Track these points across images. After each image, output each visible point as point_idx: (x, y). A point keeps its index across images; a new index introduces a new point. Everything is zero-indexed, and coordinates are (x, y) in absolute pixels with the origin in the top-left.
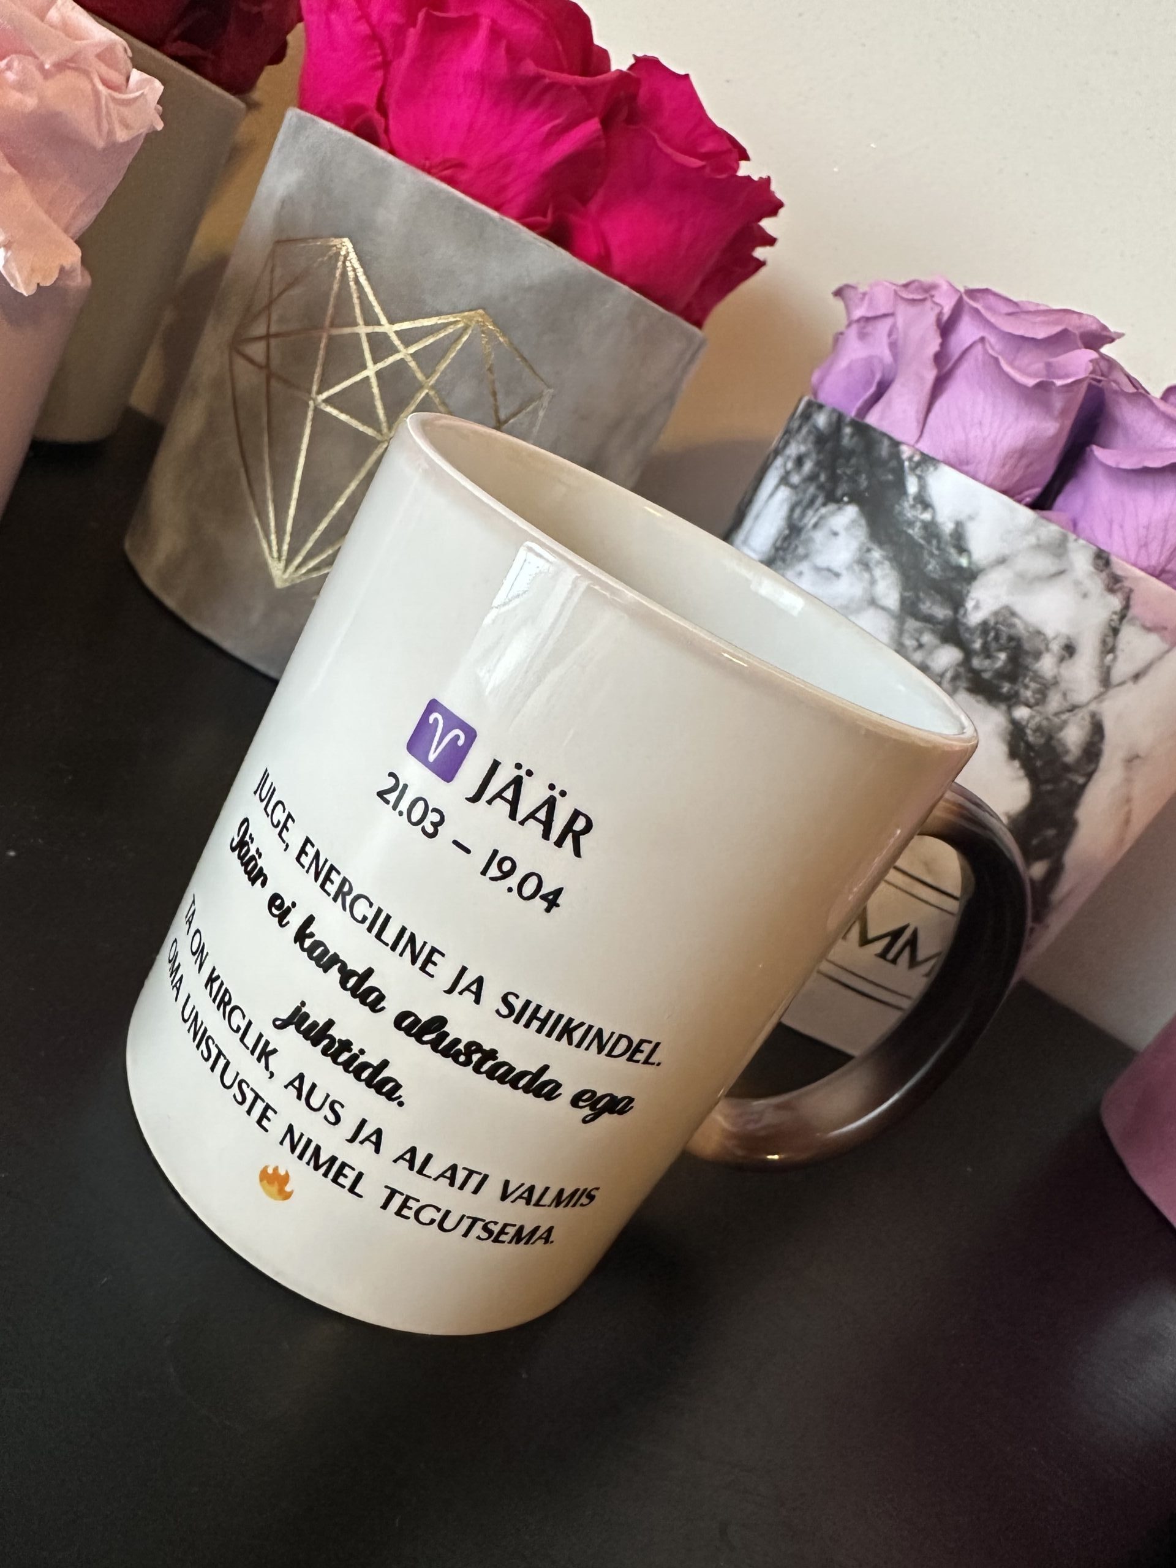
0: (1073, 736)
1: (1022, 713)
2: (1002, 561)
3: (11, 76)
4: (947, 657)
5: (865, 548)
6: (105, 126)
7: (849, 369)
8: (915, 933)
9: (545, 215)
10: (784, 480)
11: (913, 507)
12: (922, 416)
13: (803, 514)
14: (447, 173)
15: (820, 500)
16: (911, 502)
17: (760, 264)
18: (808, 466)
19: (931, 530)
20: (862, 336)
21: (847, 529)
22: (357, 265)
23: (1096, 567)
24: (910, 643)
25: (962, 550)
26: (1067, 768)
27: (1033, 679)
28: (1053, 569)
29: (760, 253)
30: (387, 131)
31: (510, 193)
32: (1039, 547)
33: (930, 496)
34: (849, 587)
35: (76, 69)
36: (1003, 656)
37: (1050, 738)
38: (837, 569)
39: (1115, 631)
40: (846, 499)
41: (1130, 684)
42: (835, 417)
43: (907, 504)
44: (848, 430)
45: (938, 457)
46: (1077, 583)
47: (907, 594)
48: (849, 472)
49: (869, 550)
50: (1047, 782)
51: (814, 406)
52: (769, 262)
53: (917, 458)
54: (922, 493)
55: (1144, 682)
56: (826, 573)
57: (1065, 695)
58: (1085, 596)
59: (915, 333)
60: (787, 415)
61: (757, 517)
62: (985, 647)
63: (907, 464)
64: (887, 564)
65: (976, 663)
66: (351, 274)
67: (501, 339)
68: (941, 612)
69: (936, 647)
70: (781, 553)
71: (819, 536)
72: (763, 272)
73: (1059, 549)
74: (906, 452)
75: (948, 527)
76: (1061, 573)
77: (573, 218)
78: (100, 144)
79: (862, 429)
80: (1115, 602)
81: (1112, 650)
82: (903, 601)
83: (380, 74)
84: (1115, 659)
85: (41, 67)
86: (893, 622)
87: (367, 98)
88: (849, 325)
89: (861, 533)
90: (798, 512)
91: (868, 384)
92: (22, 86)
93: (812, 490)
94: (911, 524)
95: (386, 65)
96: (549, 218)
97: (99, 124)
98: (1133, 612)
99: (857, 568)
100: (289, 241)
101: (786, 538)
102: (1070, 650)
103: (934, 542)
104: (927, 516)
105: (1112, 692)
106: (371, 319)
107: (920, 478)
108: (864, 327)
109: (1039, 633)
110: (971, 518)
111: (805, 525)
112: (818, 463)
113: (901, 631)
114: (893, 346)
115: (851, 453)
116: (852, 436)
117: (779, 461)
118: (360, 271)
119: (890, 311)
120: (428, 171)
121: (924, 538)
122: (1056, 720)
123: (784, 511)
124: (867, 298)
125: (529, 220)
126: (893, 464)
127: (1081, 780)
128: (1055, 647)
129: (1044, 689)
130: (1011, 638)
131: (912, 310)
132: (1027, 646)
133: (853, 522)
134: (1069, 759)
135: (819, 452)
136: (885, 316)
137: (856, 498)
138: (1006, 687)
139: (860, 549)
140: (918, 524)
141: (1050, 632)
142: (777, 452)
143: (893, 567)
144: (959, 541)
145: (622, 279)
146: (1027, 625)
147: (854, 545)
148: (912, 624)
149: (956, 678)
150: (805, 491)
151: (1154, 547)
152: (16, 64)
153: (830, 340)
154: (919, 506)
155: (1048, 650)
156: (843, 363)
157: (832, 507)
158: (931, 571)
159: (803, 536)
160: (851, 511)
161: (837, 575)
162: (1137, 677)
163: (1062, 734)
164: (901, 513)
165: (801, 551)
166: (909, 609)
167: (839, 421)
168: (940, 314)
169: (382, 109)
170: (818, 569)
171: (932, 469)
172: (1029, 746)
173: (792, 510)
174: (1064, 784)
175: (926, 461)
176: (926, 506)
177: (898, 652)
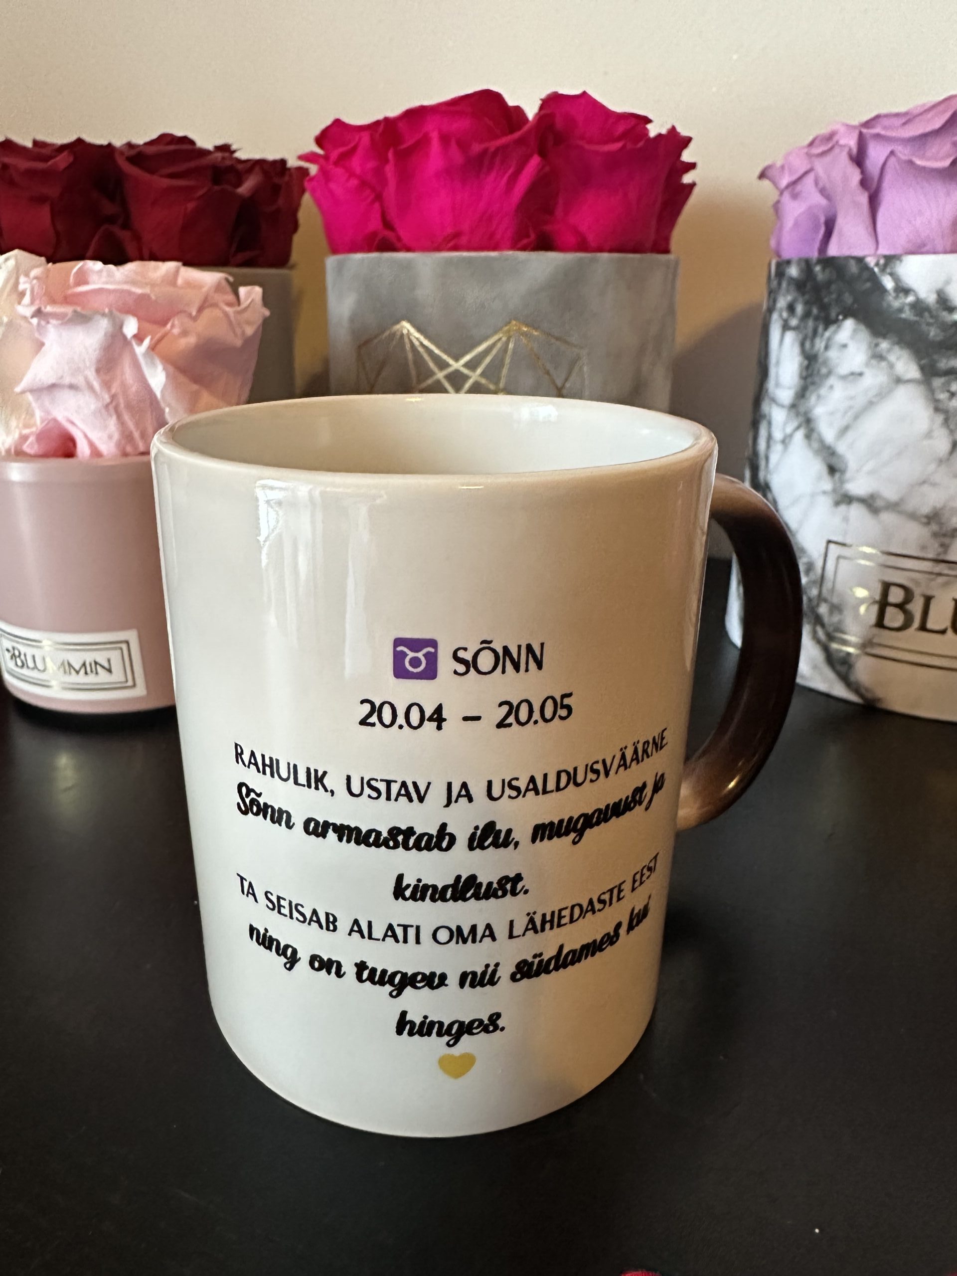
3: (176, 331)
5: (873, 345)
6: (239, 331)
7: (796, 224)
9: (528, 236)
10: (786, 327)
11: (897, 297)
12: (870, 229)
13: (813, 345)
14: (451, 244)
15: (821, 329)
16: (893, 294)
17: (692, 186)
18: (799, 309)
19: (919, 307)
20: (795, 196)
21: (852, 337)
22: (417, 335)
24: (942, 397)
25: (951, 309)
29: (687, 179)
30: (399, 239)
31: (498, 236)
33: (907, 284)
34: (874, 378)
35: (208, 307)
38: (858, 370)
40: (841, 317)
42: (803, 264)
43: (891, 298)
44: (818, 268)
45: (898, 251)
47: (923, 362)
48: (834, 296)
49: (877, 345)
51: (783, 265)
52: (697, 181)
53: (882, 261)
54: (900, 285)
56: (851, 378)
59: (837, 175)
60: (764, 280)
61: (778, 363)
63: (876, 270)
64: (897, 348)
66: (417, 343)
67: (536, 333)
70: (809, 380)
71: (832, 354)
72: (696, 191)
74: (871, 261)
75: (932, 298)
77: (548, 228)
78: (239, 343)
79: (828, 262)
82: (922, 368)
83: (377, 205)
85: (190, 315)
86: (922, 390)
87: (375, 224)
88: (781, 193)
89: (864, 335)
90: (808, 345)
91: (816, 228)
92: (185, 333)
93: (810, 323)
94: (901, 310)
95: (379, 197)
96: (533, 236)
97: (234, 332)
99: (874, 362)
100: (367, 342)
101: (807, 367)
103: (926, 314)
104: (911, 299)
106: (443, 365)
107: (891, 274)
108: (793, 189)
110: (947, 283)
111: (819, 350)
112: (807, 303)
113: (931, 391)
114: (823, 192)
115: (829, 283)
116: (824, 269)
117: (775, 316)
118: (422, 338)
119: (809, 167)
120: (438, 249)
121: (916, 315)
123: (797, 350)
124: (786, 168)
125: (519, 245)
126: (866, 275)
131: (828, 159)
133: (855, 331)
135: (803, 294)
136: (806, 173)
137: (848, 313)
139: (870, 347)
140: (907, 308)
142: (770, 310)
143: (902, 348)
145: (600, 249)
147: (865, 348)
148: (937, 382)
150: (805, 328)
152: (176, 322)
153: (772, 211)
154: (901, 295)
156: (789, 223)
157: (832, 328)
158: (934, 336)
159: (820, 360)
160: (849, 324)
161: (861, 374)
164: (889, 306)
165: (824, 371)
166: (930, 371)
167: (807, 266)
168: (850, 150)
169: (388, 225)
170: (844, 378)
171: (898, 262)
173: (802, 345)
175: (890, 260)
176: (907, 291)
177: (937, 410)
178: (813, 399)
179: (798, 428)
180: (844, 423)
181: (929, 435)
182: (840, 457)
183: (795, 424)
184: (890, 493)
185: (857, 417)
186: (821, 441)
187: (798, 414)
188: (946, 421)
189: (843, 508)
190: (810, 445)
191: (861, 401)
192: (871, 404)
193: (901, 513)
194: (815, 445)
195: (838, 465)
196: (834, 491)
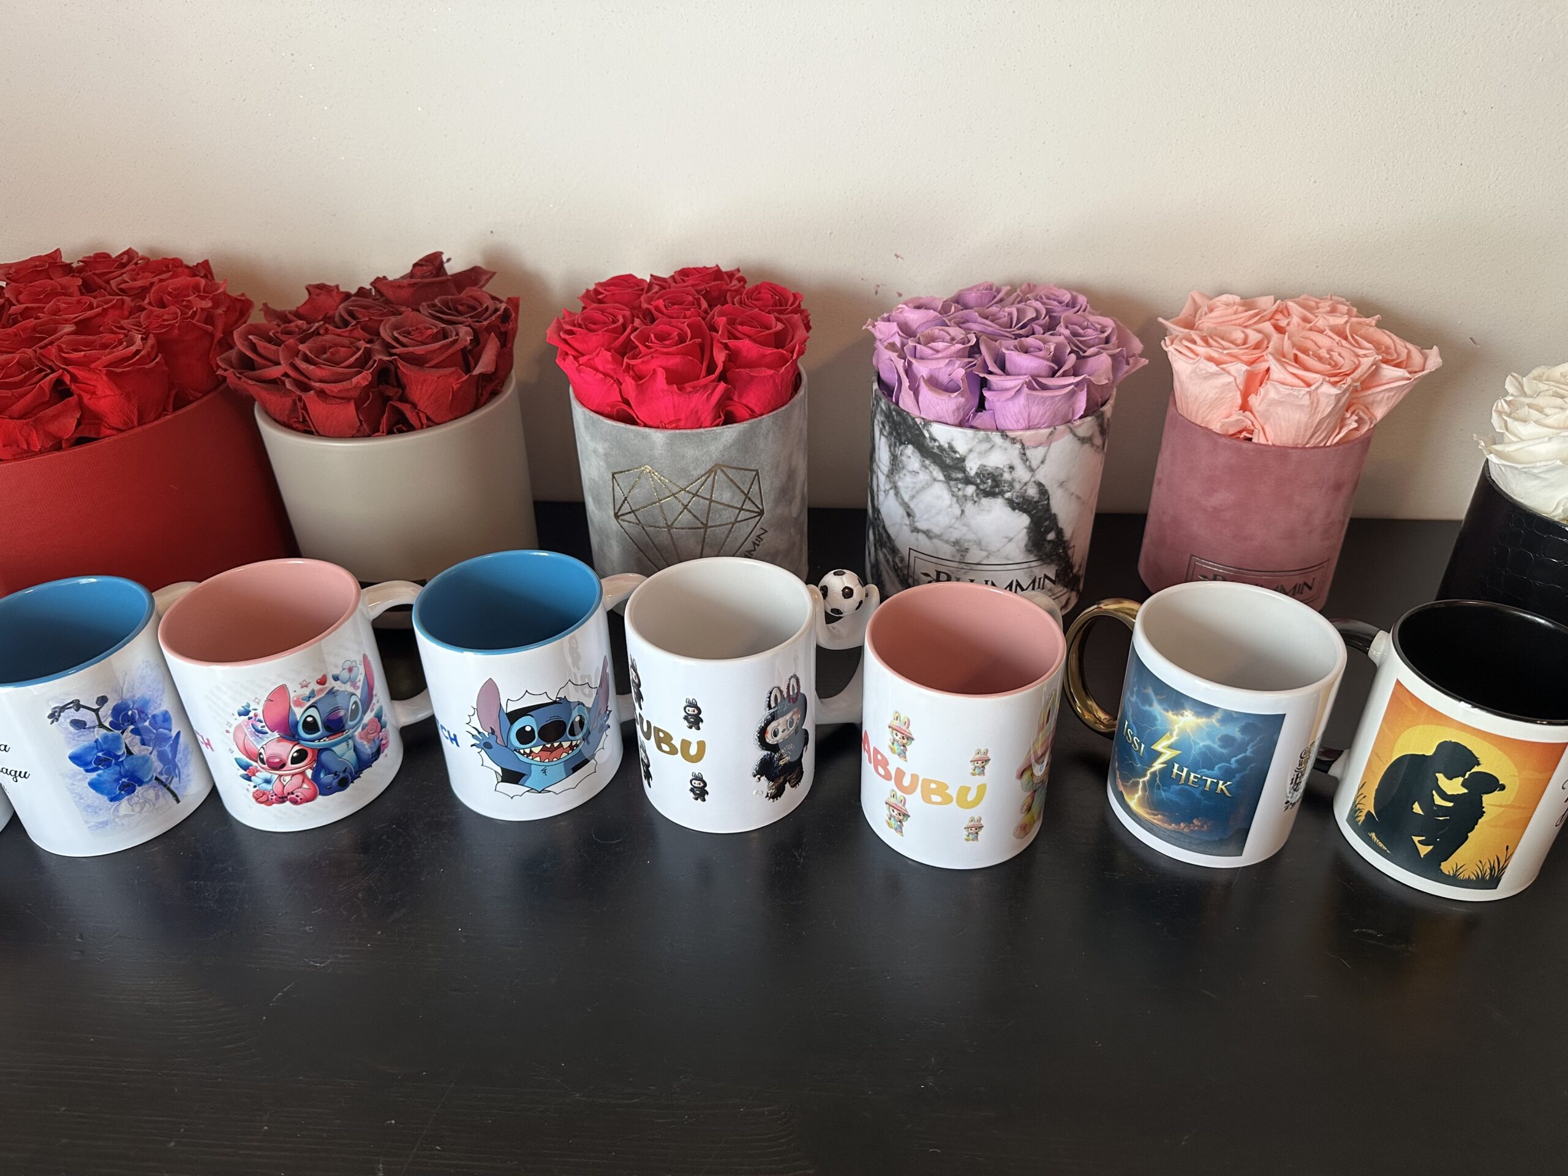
0: (1032, 492)
1: (1008, 495)
2: (971, 451)
4: (970, 490)
5: (922, 460)
8: (1017, 581)
10: (881, 433)
11: (931, 442)
12: (916, 406)
13: (895, 449)
15: (898, 443)
16: (930, 440)
18: (887, 427)
19: (941, 448)
21: (912, 454)
23: (1004, 439)
24: (955, 490)
25: (955, 452)
26: (1037, 502)
27: (1005, 483)
28: (990, 446)
32: (980, 441)
33: (934, 436)
34: (923, 477)
36: (989, 481)
37: (1024, 497)
38: (916, 471)
39: (1024, 454)
40: (906, 443)
41: (1042, 466)
43: (928, 440)
44: (894, 413)
45: (930, 419)
46: (1001, 447)
47: (945, 473)
48: (903, 431)
49: (924, 461)
50: (1032, 510)
53: (923, 421)
54: (931, 435)
55: (1047, 462)
56: (914, 473)
57: (1020, 482)
58: (1006, 449)
61: (879, 449)
62: (981, 480)
63: (920, 425)
64: (933, 465)
65: (981, 487)
68: (960, 475)
69: (965, 488)
70: (895, 467)
71: (904, 459)
73: (988, 439)
74: (918, 420)
75: (946, 446)
76: (993, 446)
80: (1018, 446)
81: (1027, 460)
82: (945, 476)
84: (1030, 462)
86: (945, 485)
89: (918, 454)
90: (892, 448)
93: (893, 438)
94: (933, 448)
98: (1026, 444)
99: (923, 468)
101: (893, 460)
102: (1012, 468)
103: (944, 452)
104: (937, 444)
105: (1036, 472)
107: (928, 430)
109: (997, 468)
110: (952, 440)
111: (898, 454)
112: (890, 427)
113: (950, 487)
115: (900, 422)
116: (897, 415)
121: (940, 451)
122: (1022, 491)
123: (887, 447)
126: (916, 425)
127: (1046, 502)
128: (1006, 469)
129: (1011, 485)
130: (989, 474)
132: (996, 474)
133: (913, 451)
134: (1035, 499)
135: (888, 421)
137: (909, 442)
138: (997, 490)
139: (920, 461)
140: (935, 447)
141: (1001, 466)
142: (874, 414)
143: (935, 465)
144: (951, 447)
146: (992, 468)
147: (918, 461)
148: (952, 483)
149: (977, 495)
150: (891, 439)
151: (1021, 421)
154: (933, 440)
155: (1004, 472)
157: (903, 446)
158: (948, 462)
159: (899, 459)
160: (910, 447)
161: (918, 473)
162: (1043, 462)
163: (1027, 494)
164: (928, 444)
165: (900, 465)
166: (948, 478)
170: (910, 472)
171: (931, 425)
172: (1018, 504)
173: (890, 447)
174: (1040, 507)
175: (927, 423)
176: (935, 440)
177: (953, 495)
178: (897, 477)
179: (891, 488)
180: (912, 494)
181: (951, 506)
182: (912, 509)
183: (890, 487)
184: (936, 530)
185: (917, 492)
186: (902, 499)
187: (890, 482)
188: (957, 500)
189: (915, 534)
190: (897, 499)
191: (919, 486)
192: (923, 488)
193: (941, 540)
194: (900, 500)
195: (911, 513)
196: (910, 525)
